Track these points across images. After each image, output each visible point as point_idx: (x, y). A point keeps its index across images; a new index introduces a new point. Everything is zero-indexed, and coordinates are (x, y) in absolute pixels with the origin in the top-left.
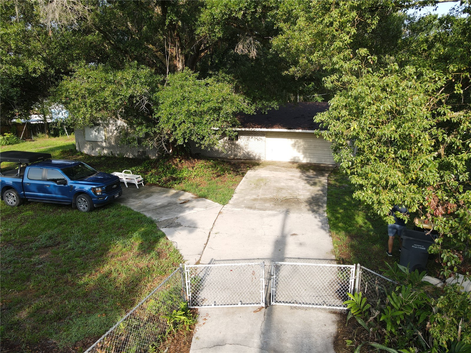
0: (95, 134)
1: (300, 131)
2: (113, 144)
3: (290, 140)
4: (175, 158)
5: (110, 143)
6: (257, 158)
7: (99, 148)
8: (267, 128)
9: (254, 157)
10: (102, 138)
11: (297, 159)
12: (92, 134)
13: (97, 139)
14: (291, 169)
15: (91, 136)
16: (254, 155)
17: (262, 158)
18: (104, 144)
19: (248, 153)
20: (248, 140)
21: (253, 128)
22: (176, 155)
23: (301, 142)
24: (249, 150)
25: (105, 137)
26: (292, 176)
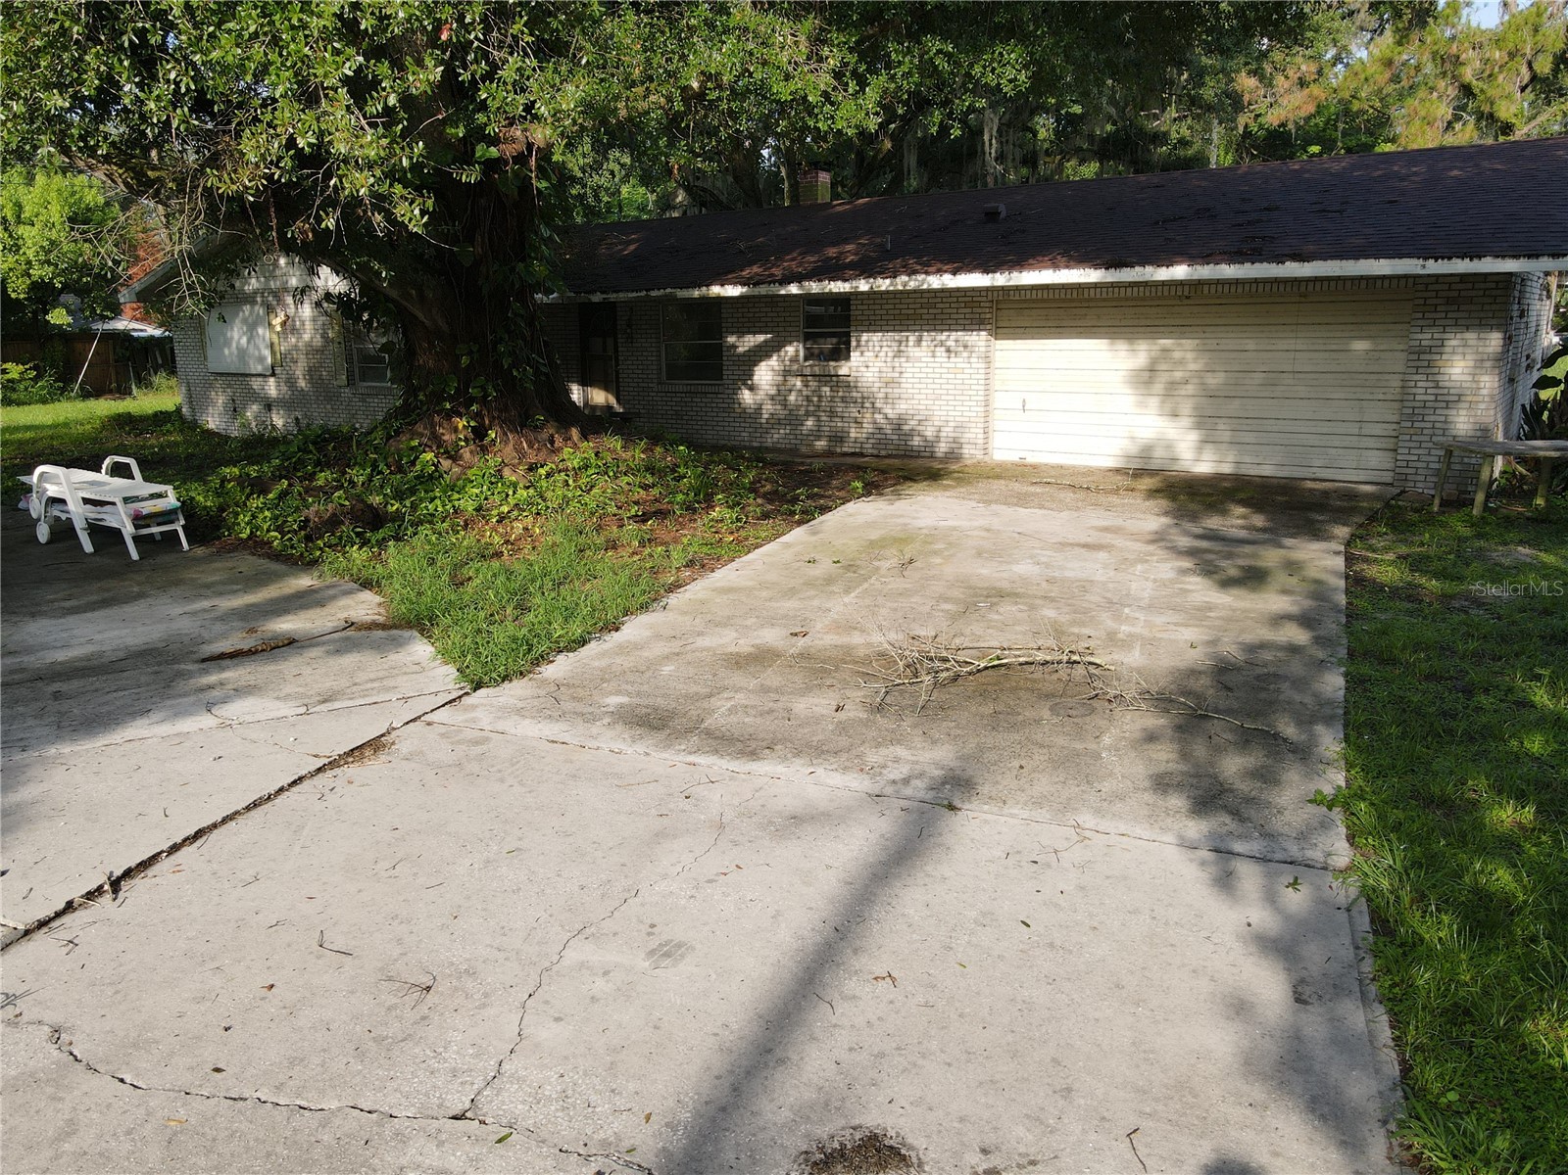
0: (238, 342)
1: (1180, 271)
2: (302, 383)
3: (1122, 346)
4: (448, 416)
5: (291, 382)
6: (942, 448)
7: (255, 407)
8: (986, 271)
9: (930, 446)
10: (262, 359)
11: (1159, 453)
12: (228, 343)
13: (246, 364)
14: (1114, 499)
15: (226, 351)
16: (929, 433)
17: (967, 451)
18: (272, 388)
19: (898, 424)
20: (899, 354)
21: (912, 273)
22: (451, 399)
23: (1185, 353)
24: (902, 407)
25: (273, 353)
26: (1106, 529)
